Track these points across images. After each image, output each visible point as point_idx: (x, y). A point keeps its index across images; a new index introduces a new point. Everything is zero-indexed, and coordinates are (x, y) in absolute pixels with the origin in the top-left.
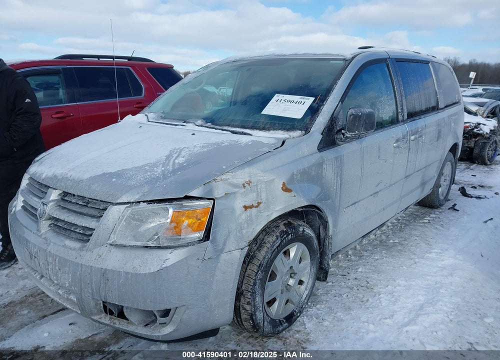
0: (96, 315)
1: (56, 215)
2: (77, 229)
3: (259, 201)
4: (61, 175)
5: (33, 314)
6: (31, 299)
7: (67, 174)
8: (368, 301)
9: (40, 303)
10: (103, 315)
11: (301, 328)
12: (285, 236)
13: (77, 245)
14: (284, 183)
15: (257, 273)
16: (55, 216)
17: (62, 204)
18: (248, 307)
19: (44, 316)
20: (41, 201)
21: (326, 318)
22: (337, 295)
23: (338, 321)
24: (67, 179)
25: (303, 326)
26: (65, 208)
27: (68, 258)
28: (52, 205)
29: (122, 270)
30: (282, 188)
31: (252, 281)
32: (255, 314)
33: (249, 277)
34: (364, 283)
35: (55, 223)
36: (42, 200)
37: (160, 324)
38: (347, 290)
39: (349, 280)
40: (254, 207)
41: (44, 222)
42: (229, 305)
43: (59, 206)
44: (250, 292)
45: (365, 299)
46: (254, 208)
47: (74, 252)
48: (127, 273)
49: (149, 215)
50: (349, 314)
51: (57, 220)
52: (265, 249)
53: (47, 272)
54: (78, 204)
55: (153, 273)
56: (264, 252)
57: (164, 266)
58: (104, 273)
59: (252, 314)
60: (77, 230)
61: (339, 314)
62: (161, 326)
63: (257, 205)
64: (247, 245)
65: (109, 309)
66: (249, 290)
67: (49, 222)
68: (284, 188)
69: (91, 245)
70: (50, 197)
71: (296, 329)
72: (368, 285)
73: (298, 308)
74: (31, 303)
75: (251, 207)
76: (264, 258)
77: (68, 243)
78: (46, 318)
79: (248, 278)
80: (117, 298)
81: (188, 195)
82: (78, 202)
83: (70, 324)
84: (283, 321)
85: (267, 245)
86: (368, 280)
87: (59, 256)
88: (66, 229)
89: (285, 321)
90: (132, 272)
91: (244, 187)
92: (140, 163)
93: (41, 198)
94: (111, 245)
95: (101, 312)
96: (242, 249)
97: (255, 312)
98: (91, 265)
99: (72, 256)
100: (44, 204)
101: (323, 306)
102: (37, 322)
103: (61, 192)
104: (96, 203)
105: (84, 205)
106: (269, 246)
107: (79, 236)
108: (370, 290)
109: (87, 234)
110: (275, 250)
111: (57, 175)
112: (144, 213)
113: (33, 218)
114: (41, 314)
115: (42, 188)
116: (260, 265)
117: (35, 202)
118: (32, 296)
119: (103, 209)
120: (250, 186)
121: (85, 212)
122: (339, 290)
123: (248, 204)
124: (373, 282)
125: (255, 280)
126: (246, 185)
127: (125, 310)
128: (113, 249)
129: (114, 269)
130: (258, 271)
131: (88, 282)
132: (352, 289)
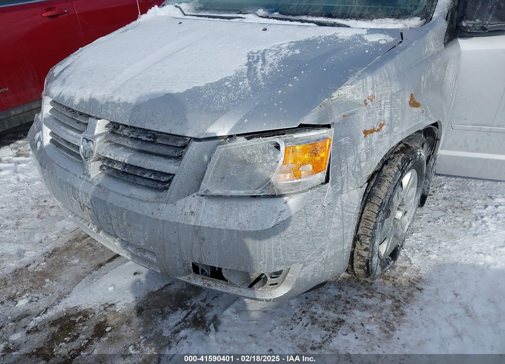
0: (183, 275)
1: (110, 155)
2: (145, 173)
3: (382, 122)
4: (103, 99)
5: (85, 263)
6: (77, 245)
7: (112, 97)
8: (470, 226)
9: (89, 249)
10: (192, 275)
11: (406, 264)
12: (406, 165)
13: (149, 195)
14: (412, 94)
15: (378, 215)
16: (108, 156)
17: (113, 138)
18: (365, 254)
19: (101, 265)
20: (82, 136)
21: (429, 249)
22: (431, 220)
23: (445, 253)
24: (116, 105)
25: (408, 262)
26: (118, 145)
27: (140, 212)
28: (100, 141)
29: (223, 228)
30: (410, 102)
31: (372, 224)
32: (372, 260)
33: (367, 219)
34: (457, 204)
35: (110, 165)
36: (83, 134)
37: (270, 285)
38: (441, 213)
39: (437, 200)
40: (375, 131)
41: (92, 164)
42: (345, 254)
43: (109, 141)
44: (369, 237)
45: (466, 223)
46: (375, 133)
47: (147, 205)
48: (231, 231)
49: (253, 154)
50: (456, 243)
51: (110, 161)
52: (386, 184)
53: (111, 228)
54: (141, 139)
55: (268, 229)
56: (386, 188)
57: (279, 220)
58: (197, 230)
59: (368, 260)
60: (147, 175)
61: (444, 244)
62: (271, 287)
63: (378, 127)
64: (366, 181)
65: (202, 269)
66: (368, 234)
67: (99, 163)
68: (412, 102)
69: (172, 195)
70: (94, 130)
71: (400, 265)
72: (463, 205)
73: (401, 242)
74: (79, 249)
75: (372, 131)
76: (386, 195)
77: (135, 191)
78: (103, 267)
79: (366, 221)
80: (217, 260)
81: (302, 123)
82: (140, 137)
83: (135, 274)
84: (389, 259)
85: (388, 179)
86: (461, 199)
87: (127, 210)
88: (127, 174)
89: (390, 258)
90: (239, 229)
91: (366, 104)
92: (216, 78)
93: (81, 132)
94: (202, 196)
95: (189, 271)
96: (361, 187)
97: (372, 257)
98: (177, 221)
99: (146, 209)
100: (88, 141)
101: (420, 235)
102: (93, 272)
103: (108, 122)
104: (168, 139)
105: (151, 142)
106: (390, 179)
107: (149, 183)
108: (467, 212)
109: (163, 180)
110: (397, 183)
111: (98, 99)
112: (245, 151)
113: (73, 157)
114: (95, 262)
115: (77, 117)
116: (382, 204)
117: (71, 135)
118: (76, 240)
119: (181, 147)
120: (373, 102)
121: (154, 151)
122: (431, 214)
123: (368, 128)
124: (467, 201)
125: (376, 222)
126: (368, 101)
127: (223, 271)
128: (204, 200)
129: (212, 226)
130: (379, 212)
131: (175, 242)
132: (445, 210)
